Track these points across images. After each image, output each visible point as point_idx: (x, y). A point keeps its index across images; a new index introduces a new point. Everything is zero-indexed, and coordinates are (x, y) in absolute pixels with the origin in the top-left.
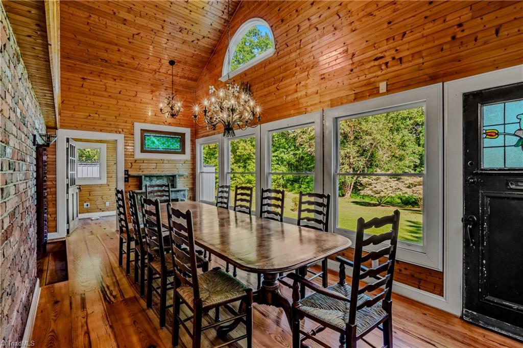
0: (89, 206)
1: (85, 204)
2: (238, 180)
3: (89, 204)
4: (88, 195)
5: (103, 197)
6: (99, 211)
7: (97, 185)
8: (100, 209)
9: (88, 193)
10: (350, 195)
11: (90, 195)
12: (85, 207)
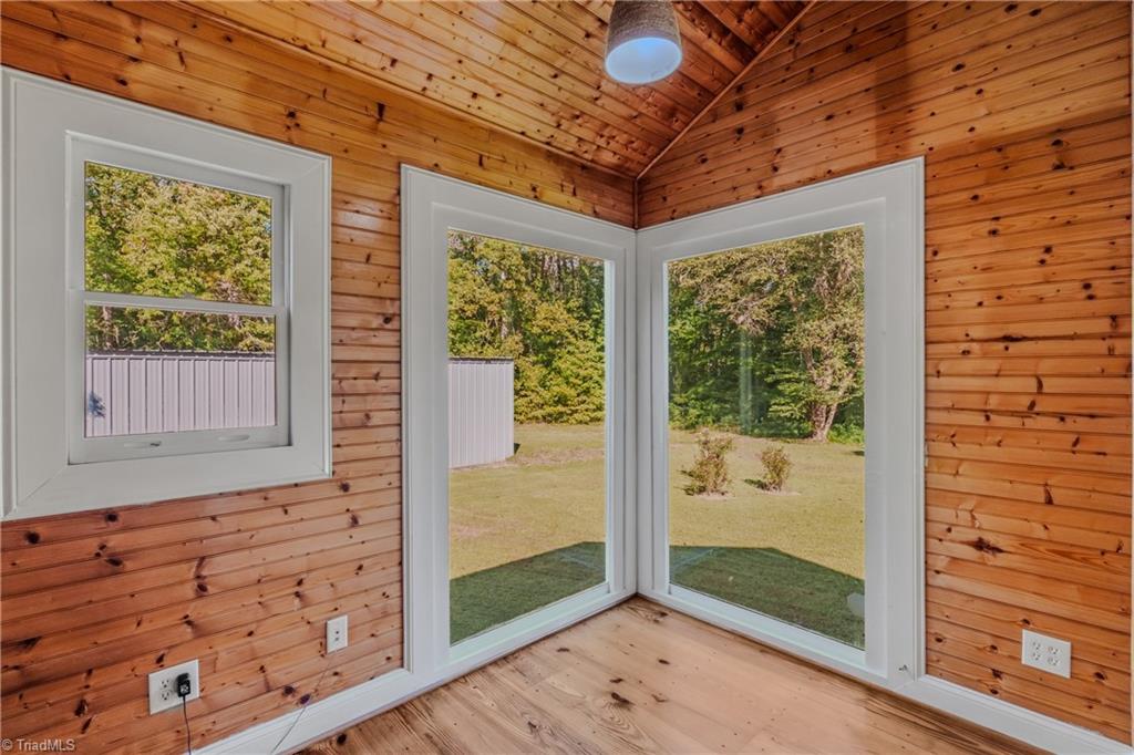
0: (195, 693)
1: (160, 680)
2: (533, 396)
3: (192, 668)
4: (189, 590)
5: (309, 580)
6: (279, 711)
7: (263, 493)
8: (289, 690)
9: (188, 571)
10: (828, 433)
11: (202, 588)
12: (158, 705)
